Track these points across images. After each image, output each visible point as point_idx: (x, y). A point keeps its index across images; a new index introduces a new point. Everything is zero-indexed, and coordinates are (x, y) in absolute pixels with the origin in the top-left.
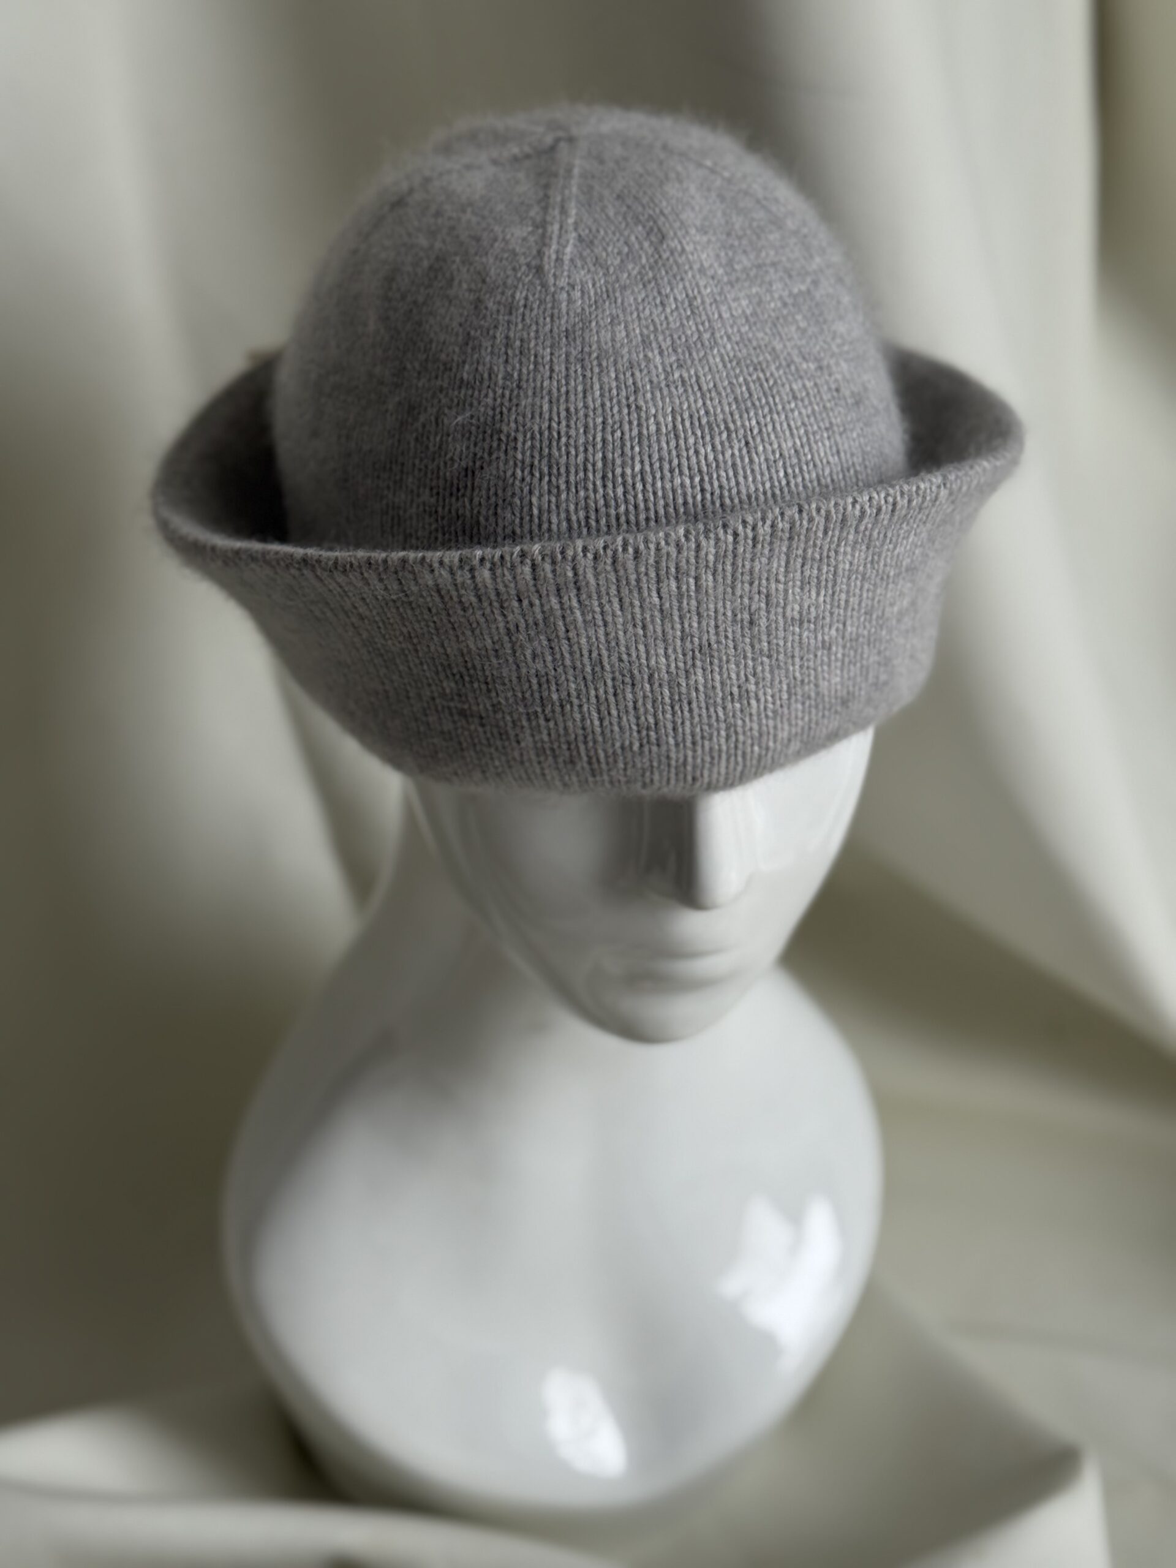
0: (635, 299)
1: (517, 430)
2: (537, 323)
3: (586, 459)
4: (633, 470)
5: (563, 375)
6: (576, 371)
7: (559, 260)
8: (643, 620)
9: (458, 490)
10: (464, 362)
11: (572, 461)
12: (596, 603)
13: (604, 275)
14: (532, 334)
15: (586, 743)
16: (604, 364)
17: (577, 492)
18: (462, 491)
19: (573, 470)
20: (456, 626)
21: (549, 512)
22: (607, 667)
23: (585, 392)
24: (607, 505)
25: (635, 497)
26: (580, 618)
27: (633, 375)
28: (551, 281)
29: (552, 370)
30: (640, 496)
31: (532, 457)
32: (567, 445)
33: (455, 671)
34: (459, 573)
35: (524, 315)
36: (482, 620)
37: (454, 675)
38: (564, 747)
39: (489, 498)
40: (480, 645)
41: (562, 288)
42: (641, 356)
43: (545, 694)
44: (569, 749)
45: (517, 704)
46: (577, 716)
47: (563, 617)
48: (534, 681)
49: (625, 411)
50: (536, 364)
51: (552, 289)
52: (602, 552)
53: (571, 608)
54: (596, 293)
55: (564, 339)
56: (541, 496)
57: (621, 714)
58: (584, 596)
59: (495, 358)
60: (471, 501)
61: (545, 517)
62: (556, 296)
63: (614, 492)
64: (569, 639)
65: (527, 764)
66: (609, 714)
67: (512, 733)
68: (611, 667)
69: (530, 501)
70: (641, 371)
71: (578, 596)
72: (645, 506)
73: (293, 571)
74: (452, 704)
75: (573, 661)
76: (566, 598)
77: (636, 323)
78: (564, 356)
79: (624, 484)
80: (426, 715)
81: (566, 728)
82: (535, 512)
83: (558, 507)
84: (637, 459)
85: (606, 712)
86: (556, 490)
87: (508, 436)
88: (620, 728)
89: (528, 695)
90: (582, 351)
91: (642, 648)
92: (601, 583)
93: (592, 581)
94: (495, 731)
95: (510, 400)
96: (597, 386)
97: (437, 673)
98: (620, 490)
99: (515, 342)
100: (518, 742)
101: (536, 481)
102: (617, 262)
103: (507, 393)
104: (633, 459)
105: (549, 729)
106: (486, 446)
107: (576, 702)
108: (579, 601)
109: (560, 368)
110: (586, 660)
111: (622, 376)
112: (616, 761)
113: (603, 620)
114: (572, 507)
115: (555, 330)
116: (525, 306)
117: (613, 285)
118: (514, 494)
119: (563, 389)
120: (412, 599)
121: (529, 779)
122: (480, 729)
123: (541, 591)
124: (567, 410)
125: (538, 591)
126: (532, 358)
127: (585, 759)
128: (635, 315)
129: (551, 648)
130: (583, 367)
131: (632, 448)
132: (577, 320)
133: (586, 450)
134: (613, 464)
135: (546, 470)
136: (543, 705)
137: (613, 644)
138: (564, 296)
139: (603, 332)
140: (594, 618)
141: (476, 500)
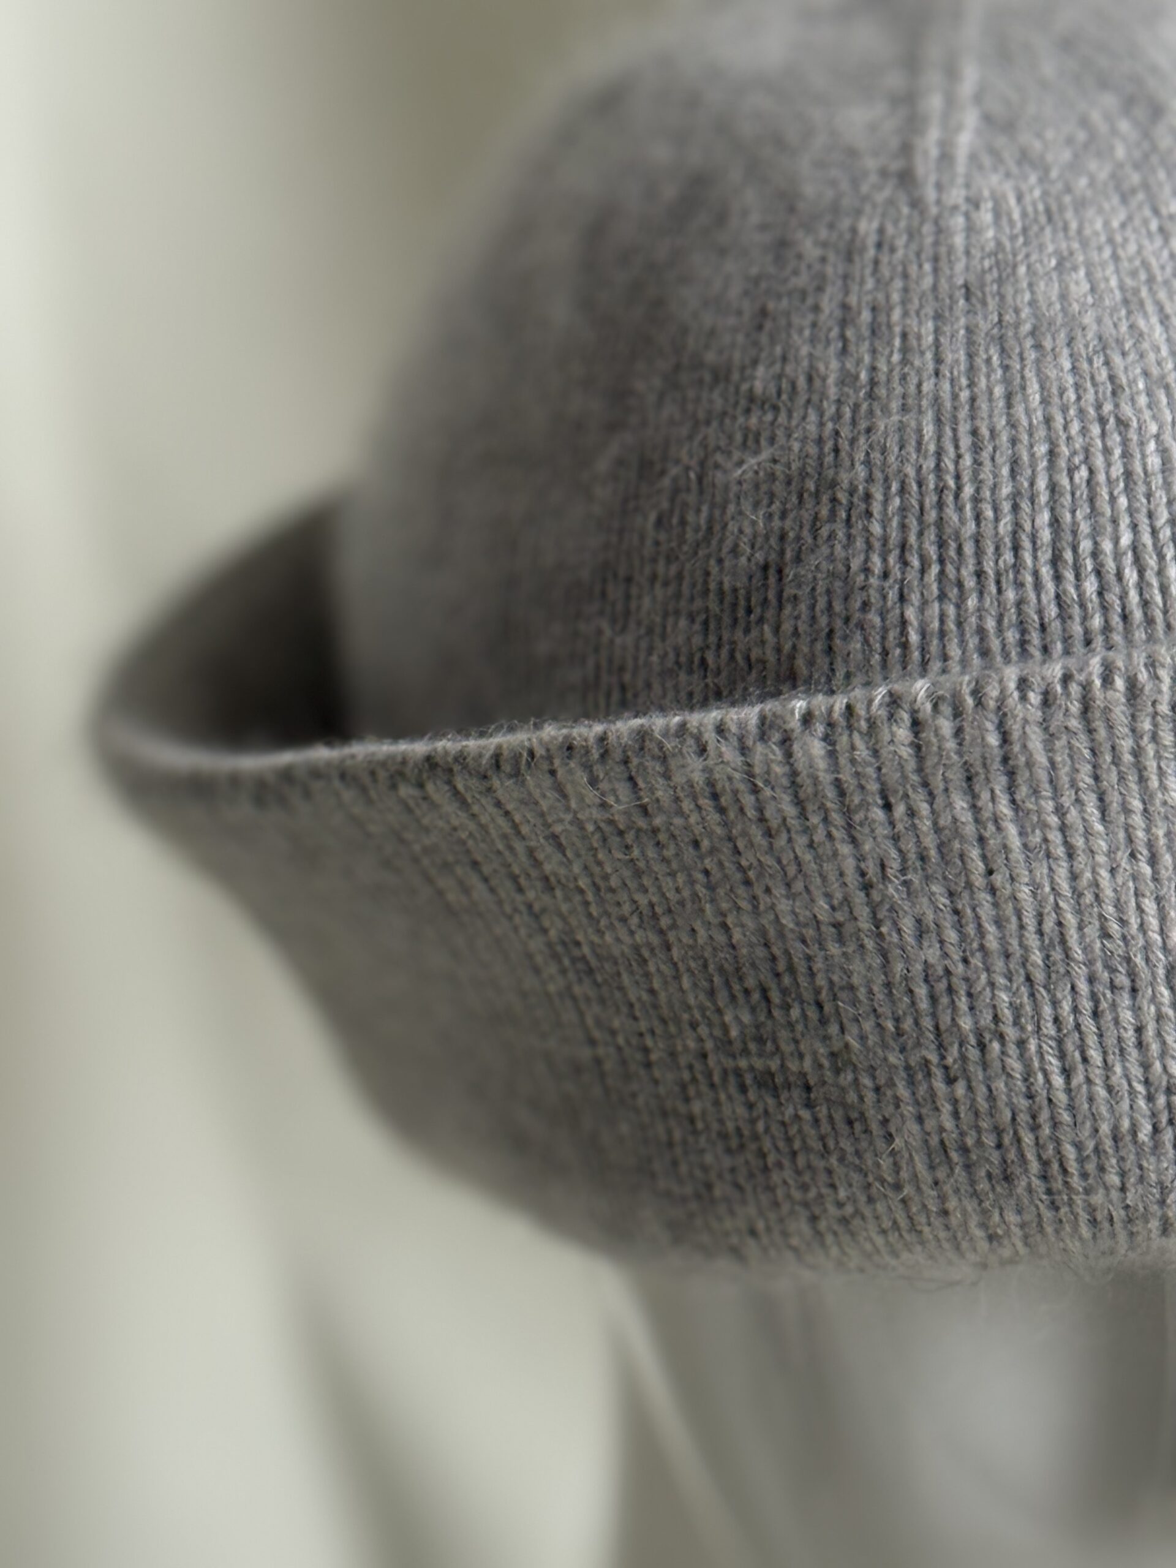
0: (1106, 224)
1: (870, 479)
2: (905, 276)
3: (1017, 526)
4: (1116, 541)
5: (962, 368)
6: (988, 361)
7: (946, 157)
8: (1151, 845)
9: (749, 611)
10: (755, 362)
11: (987, 529)
12: (1049, 806)
13: (1041, 181)
14: (896, 297)
15: (1035, 1128)
16: (1048, 344)
17: (1000, 591)
18: (758, 611)
19: (990, 550)
20: (751, 874)
21: (942, 634)
22: (1078, 953)
23: (1009, 397)
24: (1064, 615)
25: (1123, 596)
26: (1015, 842)
27: (1107, 363)
28: (931, 195)
29: (938, 360)
30: (1134, 597)
31: (903, 527)
32: (976, 500)
33: (750, 982)
34: (760, 748)
35: (876, 262)
36: (807, 857)
37: (747, 992)
38: (989, 1140)
39: (813, 619)
40: (804, 915)
41: (955, 208)
42: (1124, 328)
43: (945, 1020)
44: (999, 1146)
45: (885, 1046)
46: (1015, 1065)
47: (981, 840)
48: (922, 991)
49: (1096, 430)
50: (905, 350)
51: (934, 210)
52: (1059, 689)
53: (996, 820)
54: (1024, 215)
55: (962, 302)
56: (924, 603)
57: (1110, 1058)
58: (1023, 791)
59: (820, 347)
60: (777, 630)
61: (934, 646)
62: (942, 223)
63: (1078, 587)
64: (993, 890)
65: (908, 1190)
66: (1085, 1060)
67: (873, 1116)
68: (1084, 950)
69: (902, 615)
70: (1124, 354)
71: (1011, 789)
72: (1145, 614)
73: (406, 791)
74: (743, 1063)
75: (1003, 940)
76: (985, 796)
77: (1110, 269)
78: (962, 332)
79: (1098, 572)
80: (687, 1100)
81: (991, 1097)
82: (914, 637)
83: (960, 624)
84: (1125, 521)
85: (1077, 1055)
86: (955, 590)
87: (852, 492)
88: (1110, 1089)
89: (908, 1024)
90: (1000, 321)
91: (1150, 905)
92: (1058, 759)
93: (1041, 759)
94: (838, 1116)
95: (854, 422)
96: (1034, 387)
97: (712, 993)
98: (1090, 586)
99: (859, 313)
100: (889, 1138)
101: (912, 576)
102: (1066, 155)
103: (847, 412)
104: (1115, 521)
105: (955, 1102)
106: (806, 516)
107: (1011, 1033)
108: (1013, 801)
109: (956, 355)
110: (1032, 940)
111: (1085, 366)
112: (1102, 1169)
113: (1066, 843)
114: (990, 624)
115: (944, 285)
116: (879, 245)
117: (1058, 199)
118: (866, 606)
119: (964, 395)
120: (658, 821)
121: (913, 1228)
122: (805, 1114)
123: (931, 779)
124: (974, 432)
125: (925, 784)
126: (897, 342)
127: (1035, 1166)
128: (1107, 253)
129: (956, 912)
130: (1003, 351)
131: (1113, 499)
132: (987, 263)
133: (1016, 508)
134: (1075, 533)
135: (932, 551)
136: (941, 1047)
137: (1089, 898)
138: (959, 221)
139: (1042, 284)
140: (1045, 840)
141: (787, 627)
